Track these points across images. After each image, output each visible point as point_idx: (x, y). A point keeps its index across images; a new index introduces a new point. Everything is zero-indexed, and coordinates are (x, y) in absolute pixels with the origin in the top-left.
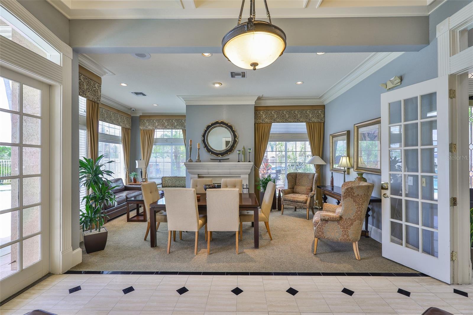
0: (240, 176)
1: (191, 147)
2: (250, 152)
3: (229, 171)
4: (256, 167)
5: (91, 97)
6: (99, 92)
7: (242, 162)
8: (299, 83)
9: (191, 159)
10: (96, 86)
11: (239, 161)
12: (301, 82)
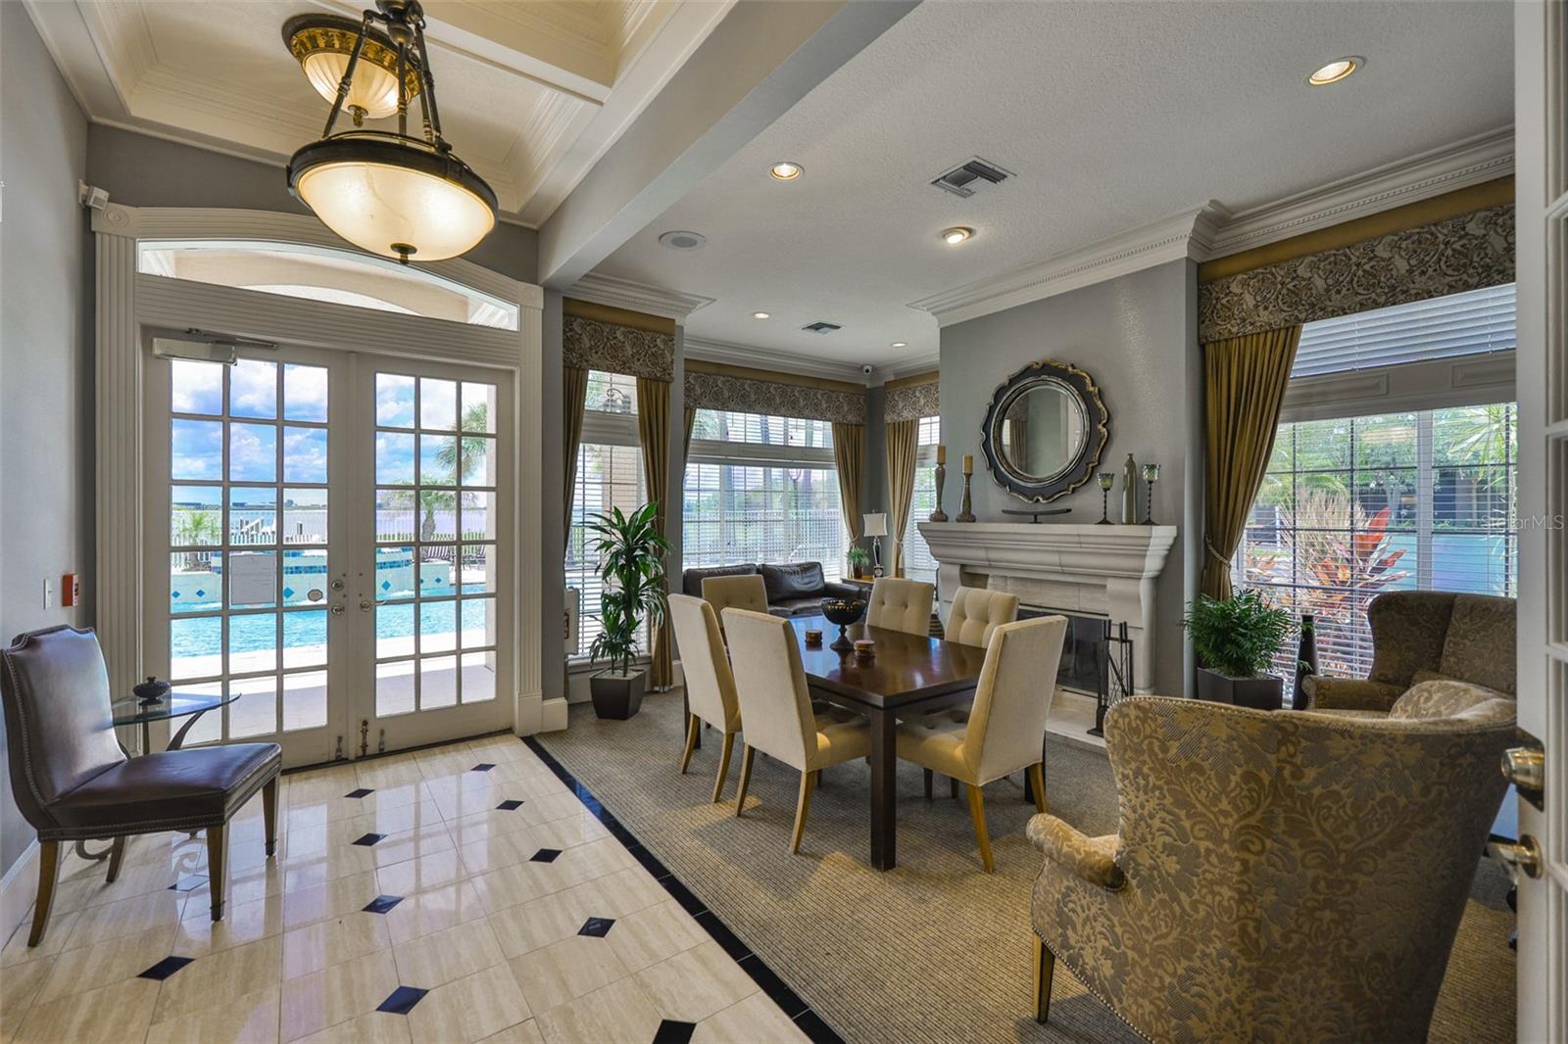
0: (1105, 586)
1: (943, 470)
2: (1150, 482)
3: (1055, 558)
4: (1215, 552)
5: (645, 371)
6: (668, 355)
7: (1123, 524)
8: (1331, 71)
9: (941, 512)
10: (658, 342)
11: (1105, 522)
12: (1346, 65)
